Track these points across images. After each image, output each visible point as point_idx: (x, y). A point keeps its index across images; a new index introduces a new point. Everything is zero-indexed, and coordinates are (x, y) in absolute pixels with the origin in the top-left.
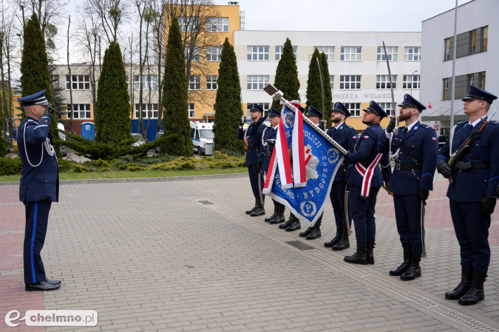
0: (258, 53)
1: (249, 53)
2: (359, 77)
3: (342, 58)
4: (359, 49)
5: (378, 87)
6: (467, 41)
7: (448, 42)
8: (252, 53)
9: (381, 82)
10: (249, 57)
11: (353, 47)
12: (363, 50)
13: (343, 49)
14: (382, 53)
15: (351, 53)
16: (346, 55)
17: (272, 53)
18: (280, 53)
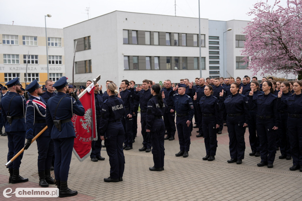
2: (36, 57)
3: (24, 43)
4: (35, 38)
5: (50, 63)
6: (83, 42)
9: (51, 60)
11: (31, 37)
12: (38, 39)
13: (24, 38)
14: (51, 42)
15: (30, 41)
16: (27, 41)
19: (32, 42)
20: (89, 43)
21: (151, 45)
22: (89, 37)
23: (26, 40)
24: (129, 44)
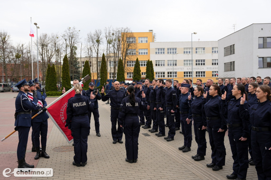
0: (160, 51)
1: (156, 51)
2: (204, 61)
3: (196, 52)
4: (204, 49)
5: (213, 64)
6: (230, 49)
7: (225, 49)
9: (214, 62)
10: (156, 53)
11: (201, 48)
12: (205, 49)
13: (196, 49)
14: (214, 50)
15: (200, 50)
16: (198, 51)
17: (166, 51)
18: (169, 51)
19: (202, 51)
20: (234, 49)
22: (234, 45)
24: (264, 48)
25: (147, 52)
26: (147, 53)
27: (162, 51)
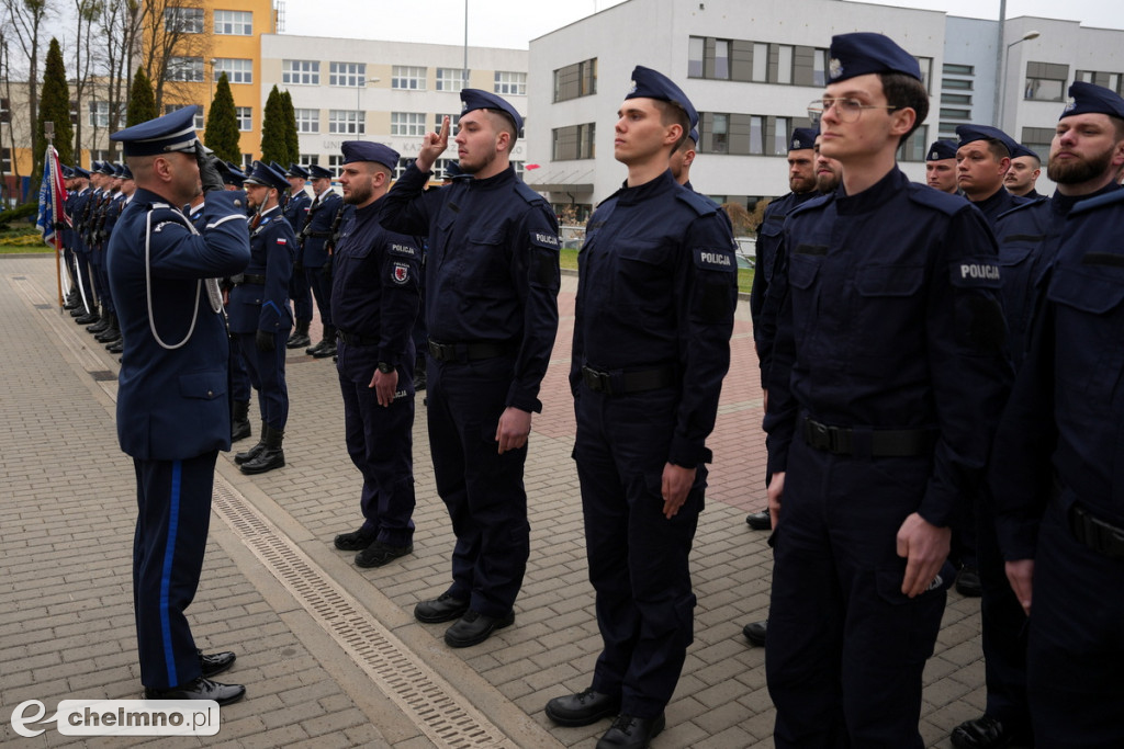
0: (301, 72)
1: (287, 72)
3: (439, 86)
6: (575, 77)
7: (558, 75)
8: (291, 72)
10: (286, 79)
11: (456, 69)
12: (470, 74)
13: (439, 73)
14: (501, 83)
15: (452, 80)
16: (446, 81)
17: (324, 73)
18: (338, 74)
19: (459, 82)
21: (767, 82)
22: (593, 61)
23: (443, 80)
24: (704, 77)
25: (248, 71)
26: (248, 77)
27: (311, 73)
